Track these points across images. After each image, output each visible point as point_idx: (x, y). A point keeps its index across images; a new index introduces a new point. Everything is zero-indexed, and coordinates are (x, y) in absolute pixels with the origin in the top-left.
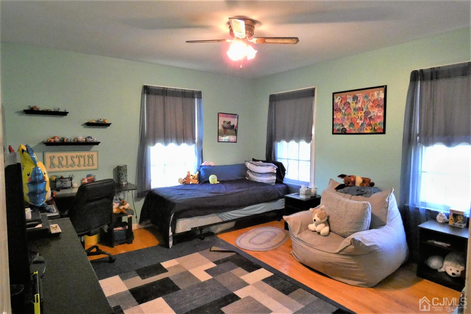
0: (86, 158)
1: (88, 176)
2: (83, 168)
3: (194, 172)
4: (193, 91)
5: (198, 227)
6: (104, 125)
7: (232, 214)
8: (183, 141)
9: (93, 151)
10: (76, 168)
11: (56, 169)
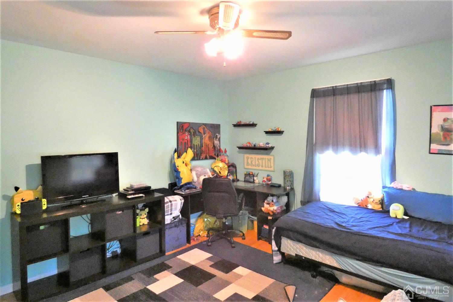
0: (267, 160)
1: (268, 176)
2: (264, 168)
3: (378, 194)
4: (375, 81)
5: (304, 257)
6: (278, 132)
7: (354, 265)
8: (359, 149)
9: (271, 156)
10: (260, 168)
11: (249, 167)
